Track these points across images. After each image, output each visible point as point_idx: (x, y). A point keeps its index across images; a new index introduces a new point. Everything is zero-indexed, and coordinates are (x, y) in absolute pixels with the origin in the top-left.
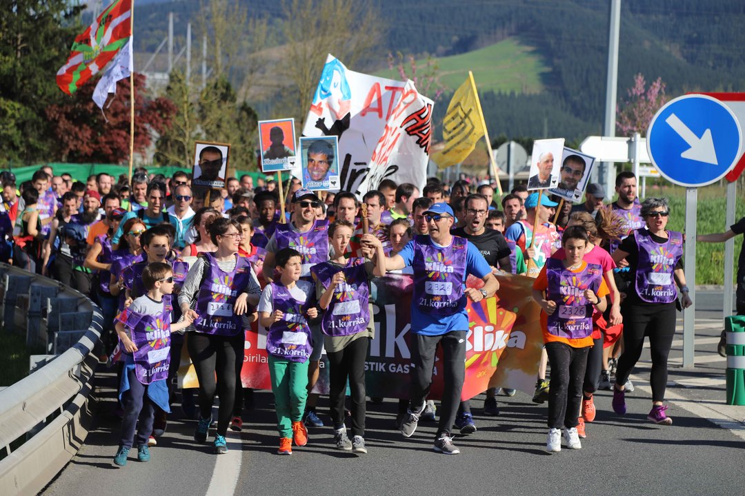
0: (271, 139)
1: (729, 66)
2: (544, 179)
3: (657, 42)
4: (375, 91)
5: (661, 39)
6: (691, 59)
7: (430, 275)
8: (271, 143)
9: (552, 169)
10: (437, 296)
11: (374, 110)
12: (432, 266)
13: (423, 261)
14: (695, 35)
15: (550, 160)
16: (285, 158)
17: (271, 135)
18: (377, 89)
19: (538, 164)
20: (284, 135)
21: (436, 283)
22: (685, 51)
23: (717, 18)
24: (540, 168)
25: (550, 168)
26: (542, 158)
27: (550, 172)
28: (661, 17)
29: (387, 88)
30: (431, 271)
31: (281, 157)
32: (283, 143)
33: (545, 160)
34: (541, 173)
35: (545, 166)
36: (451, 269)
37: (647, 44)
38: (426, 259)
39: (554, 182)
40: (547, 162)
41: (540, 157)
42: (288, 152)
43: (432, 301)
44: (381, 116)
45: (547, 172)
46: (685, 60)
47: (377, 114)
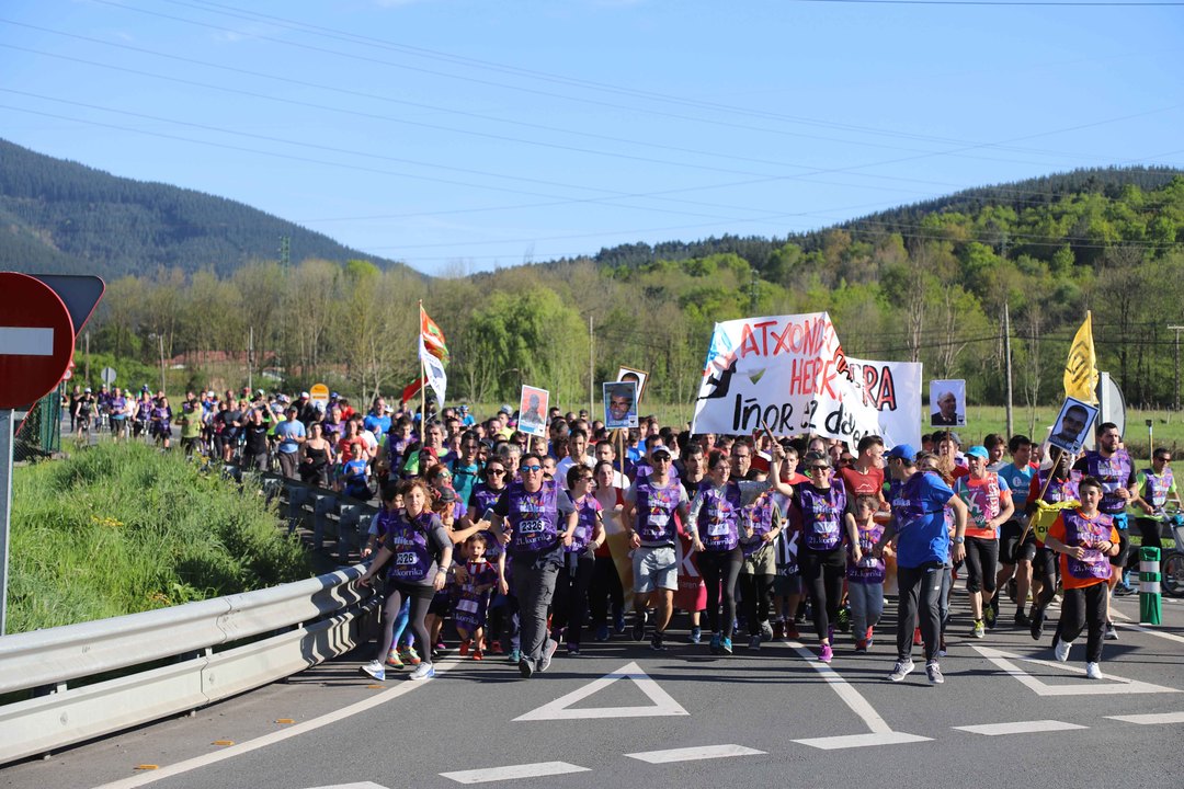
1: (107, 257)
3: (25, 227)
4: (746, 332)
5: (30, 223)
6: (66, 248)
11: (750, 350)
14: (69, 222)
15: (951, 400)
18: (748, 329)
22: (58, 239)
23: (92, 205)
28: (28, 200)
35: (947, 405)
37: (14, 228)
44: (758, 353)
46: (58, 249)
47: (753, 352)
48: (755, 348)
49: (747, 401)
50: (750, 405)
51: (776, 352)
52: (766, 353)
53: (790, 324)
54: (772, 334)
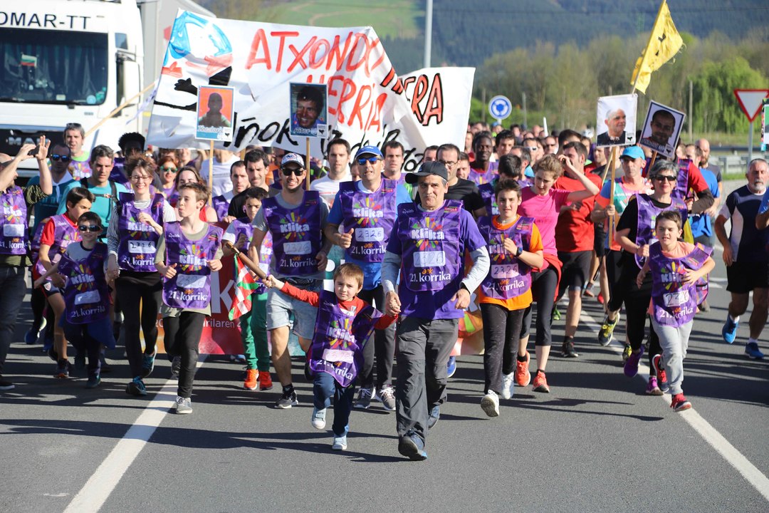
0: (209, 106)
2: (617, 136)
4: (259, 39)
7: (360, 222)
8: (209, 109)
9: (625, 125)
10: (368, 243)
11: (260, 61)
12: (360, 213)
13: (351, 208)
15: (621, 118)
16: (221, 127)
17: (209, 101)
18: (260, 35)
19: (606, 122)
20: (223, 103)
21: (366, 229)
24: (609, 125)
25: (623, 125)
26: (609, 114)
27: (624, 128)
29: (273, 34)
30: (360, 218)
31: (216, 126)
32: (221, 111)
33: (615, 117)
34: (611, 130)
35: (615, 123)
36: (380, 214)
38: (353, 206)
39: (630, 139)
40: (618, 118)
41: (607, 115)
42: (224, 122)
43: (364, 248)
44: (269, 67)
45: (619, 129)
47: (264, 65)
48: (267, 60)
49: (244, 121)
50: (246, 125)
51: (290, 69)
52: (278, 69)
53: (315, 38)
54: (291, 47)
